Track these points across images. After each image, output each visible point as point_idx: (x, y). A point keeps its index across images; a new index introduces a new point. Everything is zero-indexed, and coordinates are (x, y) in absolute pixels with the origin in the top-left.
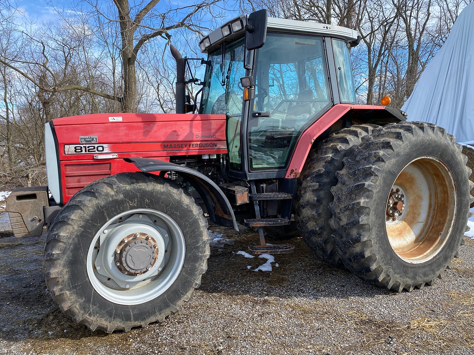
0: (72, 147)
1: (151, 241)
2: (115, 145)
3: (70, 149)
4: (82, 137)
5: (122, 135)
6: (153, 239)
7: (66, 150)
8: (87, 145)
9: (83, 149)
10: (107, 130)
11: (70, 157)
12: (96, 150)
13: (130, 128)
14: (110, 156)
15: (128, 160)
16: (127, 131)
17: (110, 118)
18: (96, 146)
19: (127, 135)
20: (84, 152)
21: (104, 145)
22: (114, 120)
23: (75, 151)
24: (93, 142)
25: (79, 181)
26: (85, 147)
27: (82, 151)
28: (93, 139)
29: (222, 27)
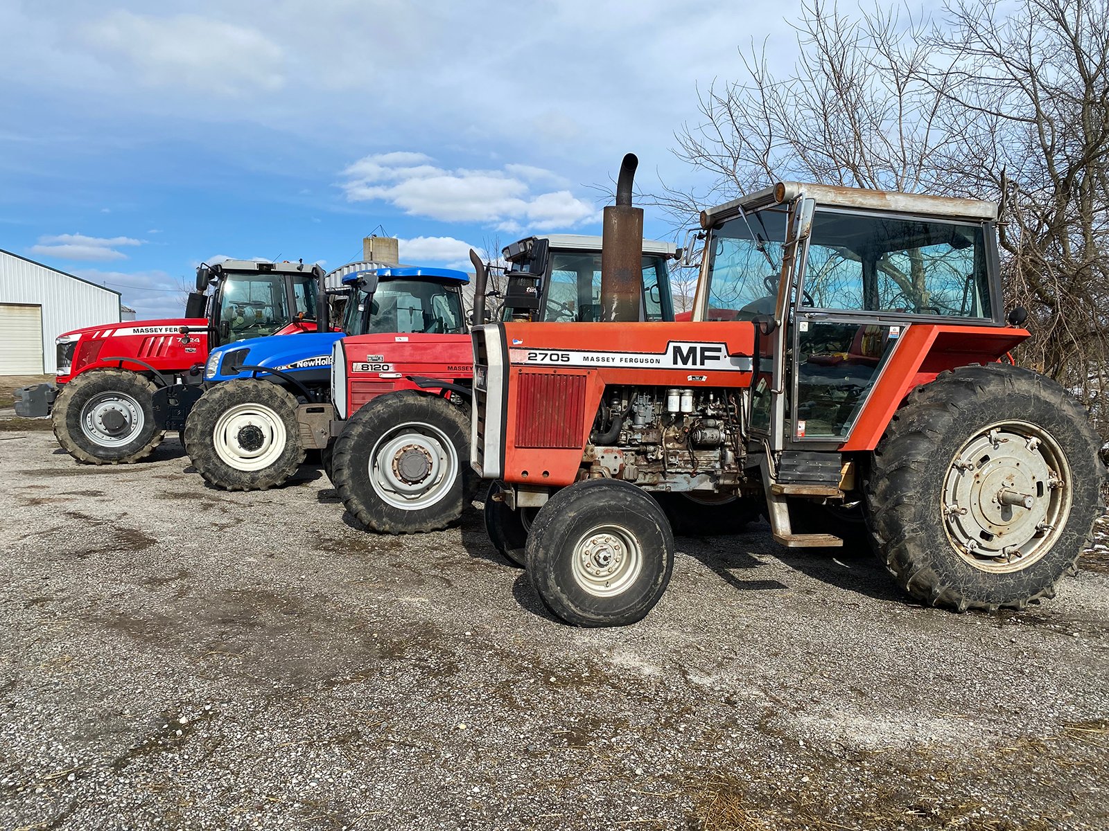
0: (360, 365)
1: (419, 449)
2: (399, 365)
3: (357, 367)
4: (369, 356)
5: (407, 355)
6: (421, 447)
7: (354, 367)
8: (373, 364)
9: (370, 367)
10: (393, 350)
11: (358, 375)
12: (381, 368)
13: (415, 349)
14: (393, 376)
15: (409, 378)
16: (412, 352)
17: (396, 338)
18: (382, 365)
19: (412, 355)
20: (370, 370)
21: (389, 365)
22: (400, 341)
23: (362, 369)
24: (379, 361)
25: (364, 399)
26: (371, 365)
27: (368, 369)
28: (379, 359)
29: (519, 242)
